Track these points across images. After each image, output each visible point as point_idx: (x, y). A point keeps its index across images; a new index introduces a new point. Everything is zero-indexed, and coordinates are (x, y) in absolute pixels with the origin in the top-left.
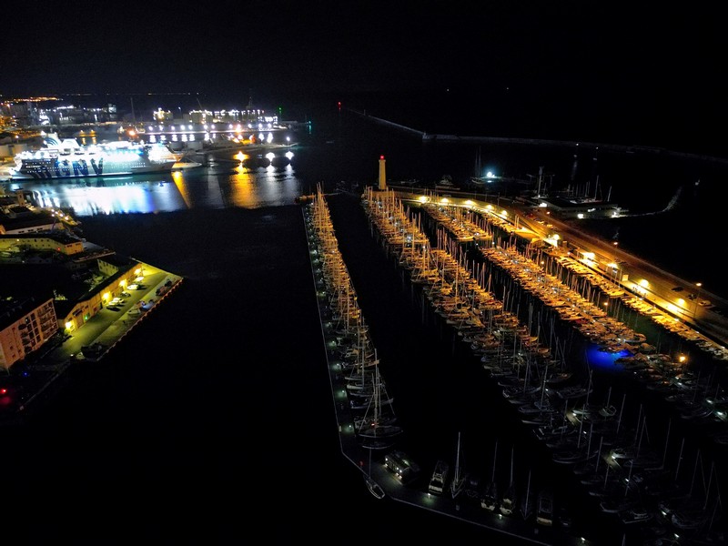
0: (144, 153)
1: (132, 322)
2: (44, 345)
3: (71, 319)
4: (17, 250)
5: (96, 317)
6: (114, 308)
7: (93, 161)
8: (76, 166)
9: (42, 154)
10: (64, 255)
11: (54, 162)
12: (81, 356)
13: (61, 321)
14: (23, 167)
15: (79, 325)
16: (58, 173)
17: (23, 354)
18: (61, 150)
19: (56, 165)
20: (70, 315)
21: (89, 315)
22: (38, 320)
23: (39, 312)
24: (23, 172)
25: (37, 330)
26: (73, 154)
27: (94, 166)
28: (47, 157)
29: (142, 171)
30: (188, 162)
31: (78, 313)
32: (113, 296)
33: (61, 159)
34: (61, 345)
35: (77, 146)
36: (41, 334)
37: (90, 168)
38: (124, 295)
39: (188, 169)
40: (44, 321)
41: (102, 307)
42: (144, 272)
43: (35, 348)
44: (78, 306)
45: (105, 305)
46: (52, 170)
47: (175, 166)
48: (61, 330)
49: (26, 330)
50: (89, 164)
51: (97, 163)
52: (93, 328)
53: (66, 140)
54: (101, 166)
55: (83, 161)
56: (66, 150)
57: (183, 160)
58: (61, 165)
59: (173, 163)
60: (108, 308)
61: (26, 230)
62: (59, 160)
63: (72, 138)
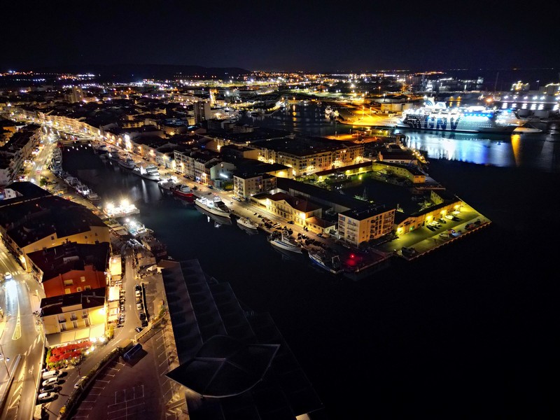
0: (493, 117)
1: (441, 242)
2: (381, 237)
3: (402, 226)
4: (385, 173)
5: (419, 230)
6: (431, 228)
7: (452, 119)
8: (440, 122)
9: (420, 111)
10: (412, 182)
11: (426, 118)
12: (400, 253)
13: (396, 225)
14: (406, 119)
15: (406, 232)
16: (426, 126)
17: (369, 238)
18: (433, 110)
19: (426, 120)
20: (402, 224)
21: (413, 227)
22: (383, 220)
23: (385, 215)
24: (405, 122)
25: (380, 226)
26: (440, 113)
27: (452, 123)
28: (423, 114)
29: (487, 130)
30: (530, 127)
31: (407, 224)
32: (434, 219)
33: (431, 116)
34: (391, 241)
35: (445, 107)
36: (382, 230)
37: (449, 125)
38: (441, 221)
39: (527, 133)
40: (386, 222)
41: (423, 225)
42: (462, 209)
43: (376, 237)
44: (409, 219)
45: (426, 224)
46: (423, 123)
47: (516, 130)
48: (394, 231)
49: (374, 224)
50: (449, 121)
51: (454, 121)
52: (413, 237)
53: (439, 103)
54: (457, 123)
55: (445, 119)
56: (436, 110)
57: (525, 126)
58: (430, 121)
59: (516, 127)
60: (427, 227)
61: (394, 161)
62: (430, 117)
63: (443, 101)
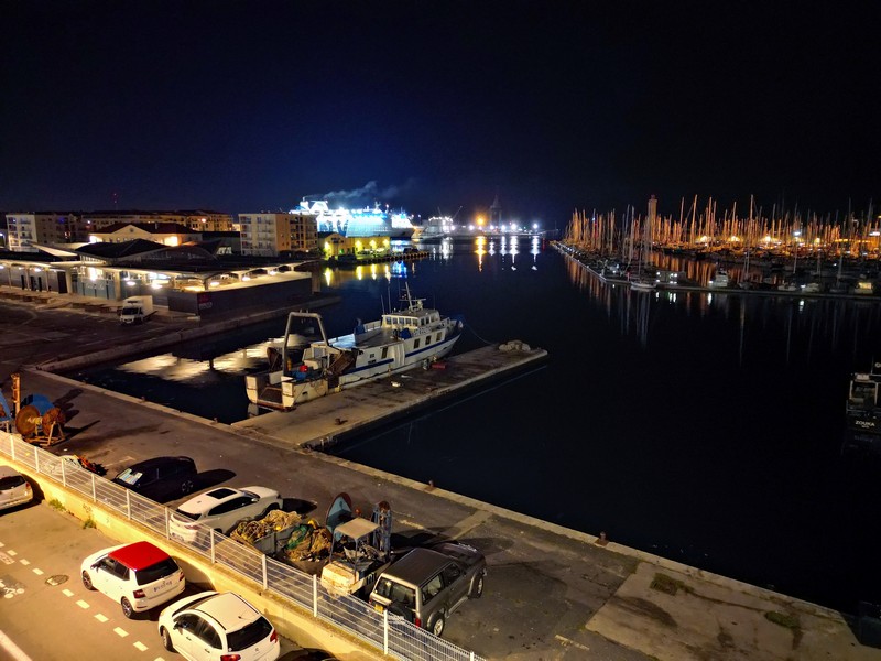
0: (388, 221)
3: (329, 243)
7: (339, 223)
8: (323, 228)
13: (321, 240)
17: (290, 247)
18: (312, 212)
20: (329, 239)
21: (343, 251)
25: (302, 235)
27: (339, 228)
31: (335, 241)
35: (326, 208)
37: (335, 230)
45: (356, 252)
49: (294, 227)
50: (335, 226)
51: (342, 226)
53: (317, 202)
54: (345, 228)
55: (330, 222)
59: (413, 232)
63: (323, 200)
